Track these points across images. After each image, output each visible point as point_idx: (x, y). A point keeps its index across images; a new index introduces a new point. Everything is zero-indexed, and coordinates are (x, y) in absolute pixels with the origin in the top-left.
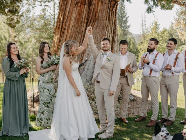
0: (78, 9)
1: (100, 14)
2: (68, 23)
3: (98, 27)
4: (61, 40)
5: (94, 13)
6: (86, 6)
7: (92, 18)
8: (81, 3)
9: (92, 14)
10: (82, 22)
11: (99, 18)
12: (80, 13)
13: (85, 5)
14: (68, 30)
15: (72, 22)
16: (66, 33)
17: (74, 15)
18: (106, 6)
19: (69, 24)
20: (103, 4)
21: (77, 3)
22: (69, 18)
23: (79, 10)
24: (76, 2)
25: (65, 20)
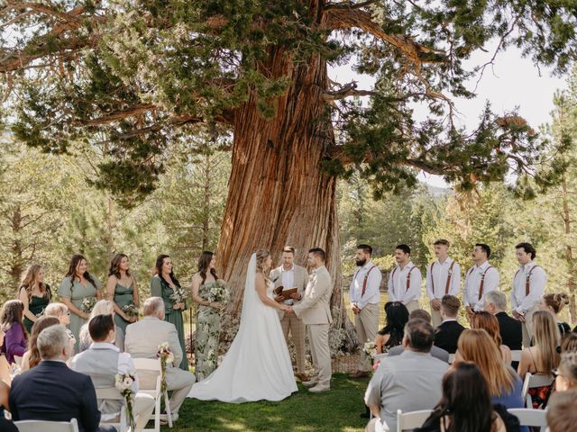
0: (264, 187)
1: (303, 196)
2: (247, 212)
3: (300, 219)
4: (234, 242)
5: (293, 193)
6: (277, 183)
7: (288, 202)
8: (269, 178)
9: (288, 196)
10: (271, 210)
11: (302, 203)
12: (268, 195)
13: (276, 180)
14: (246, 224)
15: (254, 210)
16: (242, 230)
17: (257, 199)
18: (313, 181)
19: (249, 214)
20: (309, 178)
21: (263, 178)
22: (248, 204)
23: (267, 189)
24: (260, 176)
25: (241, 207)
